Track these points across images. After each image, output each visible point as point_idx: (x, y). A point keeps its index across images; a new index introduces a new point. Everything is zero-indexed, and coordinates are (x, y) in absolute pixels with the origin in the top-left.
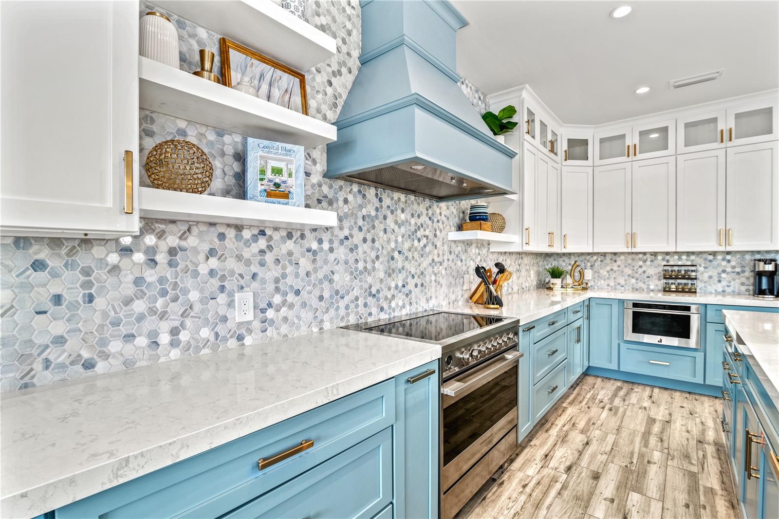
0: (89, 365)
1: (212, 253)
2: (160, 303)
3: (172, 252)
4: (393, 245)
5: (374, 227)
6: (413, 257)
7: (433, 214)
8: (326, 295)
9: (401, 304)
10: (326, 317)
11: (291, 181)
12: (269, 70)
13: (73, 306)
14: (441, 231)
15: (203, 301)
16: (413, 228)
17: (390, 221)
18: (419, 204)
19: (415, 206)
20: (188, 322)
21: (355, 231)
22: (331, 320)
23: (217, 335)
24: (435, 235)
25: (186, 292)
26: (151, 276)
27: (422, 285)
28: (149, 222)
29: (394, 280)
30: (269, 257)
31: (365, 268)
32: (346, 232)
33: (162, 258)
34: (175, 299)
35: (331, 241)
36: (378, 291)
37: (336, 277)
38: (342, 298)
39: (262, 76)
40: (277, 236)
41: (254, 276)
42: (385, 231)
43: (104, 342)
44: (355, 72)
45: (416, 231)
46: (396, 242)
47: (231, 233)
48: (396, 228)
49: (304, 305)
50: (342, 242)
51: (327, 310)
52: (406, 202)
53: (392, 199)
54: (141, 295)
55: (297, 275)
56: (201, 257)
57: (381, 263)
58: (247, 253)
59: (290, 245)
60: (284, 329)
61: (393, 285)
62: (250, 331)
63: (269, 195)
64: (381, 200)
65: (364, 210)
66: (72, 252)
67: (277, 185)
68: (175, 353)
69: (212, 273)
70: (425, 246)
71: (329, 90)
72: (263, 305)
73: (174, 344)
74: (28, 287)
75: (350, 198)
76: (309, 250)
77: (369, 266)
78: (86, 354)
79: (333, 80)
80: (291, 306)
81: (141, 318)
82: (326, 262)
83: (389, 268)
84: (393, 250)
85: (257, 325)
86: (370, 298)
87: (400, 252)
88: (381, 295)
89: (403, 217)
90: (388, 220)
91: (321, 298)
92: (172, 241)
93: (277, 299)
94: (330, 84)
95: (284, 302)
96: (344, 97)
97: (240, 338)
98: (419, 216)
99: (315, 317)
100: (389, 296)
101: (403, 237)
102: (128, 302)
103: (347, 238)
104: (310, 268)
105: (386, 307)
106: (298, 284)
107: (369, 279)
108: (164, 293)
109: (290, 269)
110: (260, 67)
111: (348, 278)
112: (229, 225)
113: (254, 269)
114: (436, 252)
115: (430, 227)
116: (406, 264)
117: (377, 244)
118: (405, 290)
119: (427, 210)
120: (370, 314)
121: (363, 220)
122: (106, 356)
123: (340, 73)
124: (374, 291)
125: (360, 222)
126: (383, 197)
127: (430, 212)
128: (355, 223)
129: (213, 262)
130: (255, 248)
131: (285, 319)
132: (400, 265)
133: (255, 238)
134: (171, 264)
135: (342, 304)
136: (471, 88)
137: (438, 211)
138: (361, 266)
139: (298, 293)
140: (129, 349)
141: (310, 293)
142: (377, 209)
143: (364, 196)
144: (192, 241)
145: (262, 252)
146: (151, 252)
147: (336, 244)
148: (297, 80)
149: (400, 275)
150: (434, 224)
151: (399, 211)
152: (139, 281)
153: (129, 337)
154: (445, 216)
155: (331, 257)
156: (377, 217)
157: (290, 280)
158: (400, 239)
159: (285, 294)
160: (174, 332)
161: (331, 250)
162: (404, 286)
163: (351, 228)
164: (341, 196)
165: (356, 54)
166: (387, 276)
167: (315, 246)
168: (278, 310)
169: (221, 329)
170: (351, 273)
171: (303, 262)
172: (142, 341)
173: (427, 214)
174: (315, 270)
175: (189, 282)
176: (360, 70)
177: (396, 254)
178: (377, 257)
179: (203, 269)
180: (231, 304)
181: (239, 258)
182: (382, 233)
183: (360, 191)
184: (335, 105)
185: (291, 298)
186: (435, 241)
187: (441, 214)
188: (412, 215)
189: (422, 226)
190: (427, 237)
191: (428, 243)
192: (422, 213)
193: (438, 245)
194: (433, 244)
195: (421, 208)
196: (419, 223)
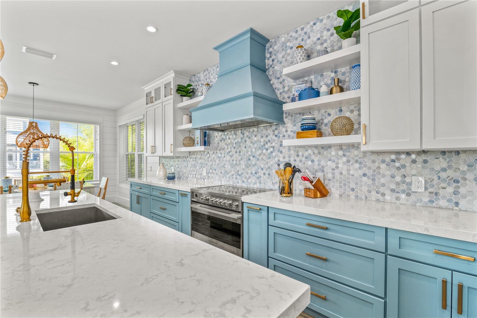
2: (194, 169)
3: (195, 158)
4: (250, 153)
5: (240, 146)
6: (262, 159)
7: (279, 133)
8: (223, 172)
9: (254, 181)
10: (223, 179)
13: (186, 168)
15: (199, 169)
16: (262, 144)
18: (267, 130)
19: (264, 131)
20: (197, 174)
21: (233, 149)
22: (224, 181)
23: (200, 177)
24: (281, 145)
25: (197, 167)
26: (193, 163)
27: (269, 174)
29: (250, 170)
30: (209, 159)
31: (236, 163)
32: (229, 150)
35: (224, 154)
36: (242, 174)
37: (226, 166)
38: (228, 174)
40: (211, 153)
41: (207, 164)
42: (245, 147)
43: (188, 175)
45: (264, 145)
46: (252, 152)
47: (203, 154)
48: (251, 145)
49: (217, 174)
50: (228, 154)
51: (223, 177)
52: (257, 131)
53: (249, 132)
55: (215, 165)
56: (199, 159)
57: (243, 162)
59: (214, 155)
60: (212, 180)
61: (249, 172)
63: (197, 144)
64: (243, 134)
65: (236, 140)
66: (186, 159)
67: (198, 141)
68: (195, 179)
69: (200, 163)
70: (272, 152)
72: (208, 172)
73: (195, 177)
74: (183, 164)
75: (231, 137)
76: (218, 157)
77: (238, 163)
80: (214, 174)
82: (223, 161)
83: (248, 164)
84: (250, 156)
85: (207, 177)
86: (238, 176)
87: (253, 157)
88: (243, 175)
89: (256, 139)
90: (247, 142)
91: (221, 173)
92: (195, 156)
95: (212, 172)
97: (204, 180)
98: (267, 136)
99: (220, 179)
100: (247, 177)
102: (191, 168)
103: (229, 152)
104: (218, 163)
105: (245, 181)
106: (215, 168)
107: (238, 168)
108: (194, 167)
109: (214, 163)
111: (230, 167)
113: (206, 162)
114: (281, 155)
115: (276, 141)
116: (258, 162)
117: (241, 153)
118: (257, 175)
119: (274, 131)
120: (238, 182)
121: (236, 144)
122: (189, 177)
124: (240, 173)
125: (234, 145)
126: (244, 132)
127: (276, 132)
128: (233, 146)
129: (200, 161)
130: (207, 157)
131: (213, 177)
132: (254, 163)
133: (207, 154)
134: (195, 160)
135: (228, 176)
137: (284, 130)
138: (234, 162)
139: (215, 170)
141: (218, 170)
142: (242, 139)
143: (236, 134)
144: (198, 156)
146: (193, 158)
147: (226, 155)
149: (253, 168)
150: (280, 138)
151: (253, 137)
153: (191, 174)
154: (292, 131)
155: (225, 159)
156: (241, 142)
157: (213, 166)
158: (254, 150)
159: (212, 170)
160: (195, 175)
161: (224, 157)
162: (256, 173)
163: (231, 148)
166: (246, 167)
167: (220, 155)
168: (211, 174)
170: (231, 165)
171: (217, 161)
172: (192, 176)
173: (273, 134)
174: (220, 164)
175: (197, 165)
177: (251, 158)
178: (242, 159)
180: (203, 171)
181: (204, 159)
182: (244, 149)
183: (234, 133)
185: (214, 171)
186: (281, 149)
187: (286, 131)
188: (262, 137)
189: (269, 141)
190: (273, 147)
191: (274, 151)
192: (269, 134)
193: (283, 151)
194: (279, 151)
195: (268, 131)
196: (267, 140)
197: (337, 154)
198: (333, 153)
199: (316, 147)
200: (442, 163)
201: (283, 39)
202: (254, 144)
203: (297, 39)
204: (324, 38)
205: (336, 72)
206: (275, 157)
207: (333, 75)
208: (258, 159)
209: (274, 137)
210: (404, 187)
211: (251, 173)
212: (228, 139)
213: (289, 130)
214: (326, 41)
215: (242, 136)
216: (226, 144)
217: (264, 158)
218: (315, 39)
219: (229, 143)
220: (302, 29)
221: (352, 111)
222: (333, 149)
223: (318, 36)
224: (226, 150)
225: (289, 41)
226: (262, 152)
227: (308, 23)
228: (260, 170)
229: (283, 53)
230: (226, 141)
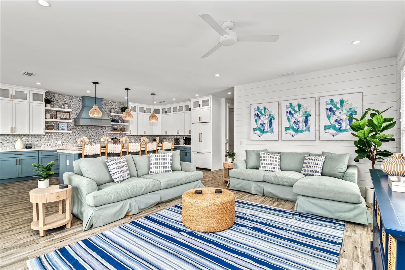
0: (40, 147)
1: (55, 136)
2: (48, 141)
3: (50, 136)
4: (90, 134)
5: (85, 132)
6: (96, 136)
8: (74, 142)
10: (74, 145)
11: (65, 128)
12: (63, 113)
13: (39, 141)
14: (105, 132)
15: (54, 141)
17: (90, 131)
20: (52, 144)
21: (81, 133)
22: (75, 145)
23: (55, 145)
24: (104, 132)
25: (51, 140)
26: (47, 138)
27: (99, 141)
28: (47, 133)
30: (64, 136)
32: (79, 133)
33: (48, 136)
34: (50, 141)
35: (75, 134)
39: (62, 114)
40: (65, 134)
42: (88, 132)
43: (42, 145)
44: (81, 109)
45: (97, 132)
46: (91, 134)
47: (58, 134)
48: (91, 132)
50: (78, 134)
54: (46, 140)
56: (53, 136)
58: (60, 136)
59: (67, 135)
60: (66, 146)
61: (90, 141)
62: (60, 145)
63: (62, 129)
64: (87, 127)
66: (39, 136)
67: (63, 128)
68: (50, 147)
70: (100, 134)
71: (75, 113)
72: (63, 142)
73: (50, 146)
74: (35, 139)
75: (80, 128)
76: (71, 135)
78: (40, 146)
79: (76, 111)
80: (67, 143)
81: (46, 143)
83: (89, 138)
85: (61, 145)
87: (92, 136)
89: (93, 130)
90: (89, 131)
92: (50, 135)
93: (65, 142)
94: (75, 112)
95: (66, 142)
96: (78, 113)
97: (59, 146)
98: (98, 129)
101: (93, 133)
102: (44, 141)
104: (71, 138)
106: (69, 140)
108: (49, 140)
109: (67, 138)
110: (62, 113)
112: (57, 133)
113: (61, 138)
116: (94, 138)
117: (86, 134)
118: (94, 142)
122: (42, 146)
123: (77, 110)
125: (82, 131)
127: (102, 129)
129: (55, 137)
130: (61, 135)
131: (66, 144)
132: (92, 138)
133: (61, 134)
134: (50, 137)
136: (117, 103)
140: (44, 146)
141: (71, 141)
142: (86, 129)
143: (83, 127)
144: (52, 135)
145: (62, 136)
148: (68, 113)
152: (46, 139)
156: (86, 130)
157: (67, 139)
158: (92, 133)
160: (50, 144)
162: (93, 141)
164: (77, 128)
165: (81, 106)
167: (72, 135)
169: (56, 145)
171: (69, 137)
172: (46, 145)
174: (72, 138)
175: (52, 139)
176: (82, 108)
177: (91, 136)
179: (54, 138)
180: (57, 142)
181: (59, 136)
182: (87, 133)
184: (76, 115)
185: (67, 142)
186: (104, 133)
187: (105, 129)
188: (96, 129)
189: (99, 131)
190: (101, 133)
191: (101, 134)
192: (99, 129)
193: (104, 134)
194: (103, 134)
195: (99, 128)
196: (98, 130)
197: (119, 135)
198: (118, 135)
199: (114, 133)
200: (135, 137)
201: (104, 102)
202: (92, 131)
203: (109, 104)
204: (116, 107)
205: (119, 117)
206: (102, 136)
207: (118, 117)
208: (94, 137)
209: (101, 130)
210: (131, 142)
211: (91, 141)
212: (77, 129)
213: (106, 128)
214: (116, 108)
215: (86, 128)
216: (76, 130)
217: (97, 136)
218: (114, 107)
219: (79, 130)
220: (110, 102)
221: (122, 126)
222: (118, 134)
223: (115, 106)
224: (76, 133)
225: (106, 103)
226: (96, 134)
227: (112, 102)
228: (95, 140)
229: (104, 106)
230: (76, 129)
